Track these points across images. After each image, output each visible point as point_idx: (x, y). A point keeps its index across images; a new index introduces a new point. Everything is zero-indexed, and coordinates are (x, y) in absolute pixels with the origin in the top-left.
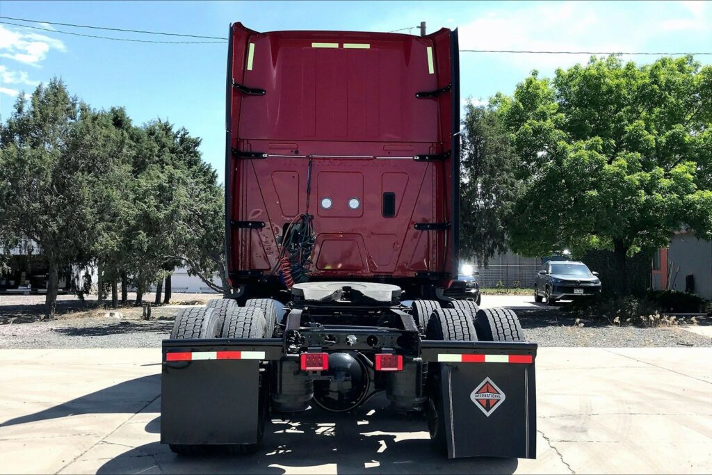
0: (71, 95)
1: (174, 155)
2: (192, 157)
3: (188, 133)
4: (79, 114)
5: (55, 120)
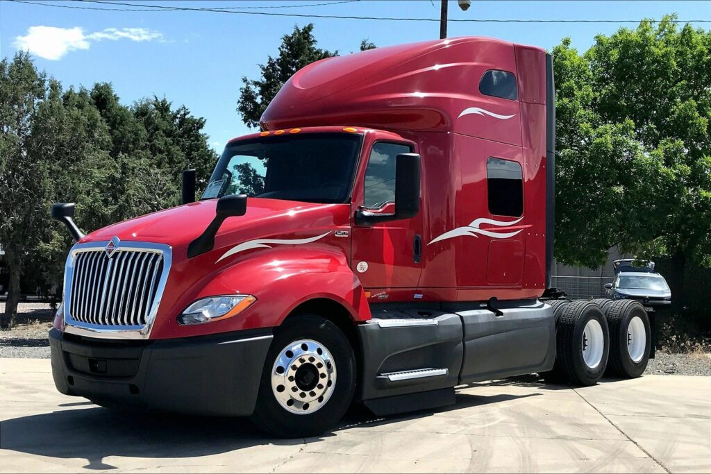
0: (39, 71)
1: (169, 140)
2: (193, 141)
3: (189, 113)
4: (47, 93)
5: (15, 100)
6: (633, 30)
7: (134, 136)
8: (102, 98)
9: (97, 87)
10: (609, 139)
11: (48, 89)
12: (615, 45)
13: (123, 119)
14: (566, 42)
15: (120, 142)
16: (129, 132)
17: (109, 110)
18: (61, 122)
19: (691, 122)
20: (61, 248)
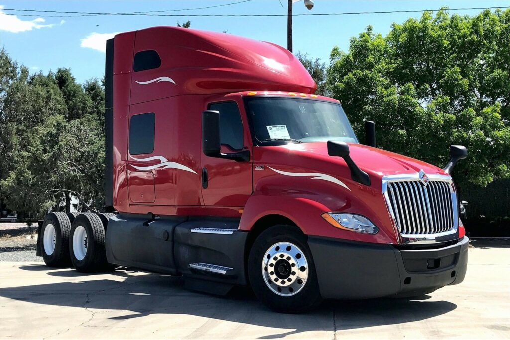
0: (13, 61)
4: (19, 76)
6: (417, 18)
7: (82, 105)
8: (63, 79)
9: (60, 71)
10: (396, 97)
11: (19, 73)
12: (405, 29)
13: (75, 92)
14: (370, 29)
15: (74, 109)
16: (80, 102)
17: (66, 87)
18: (25, 96)
19: (456, 83)
20: (14, 183)
